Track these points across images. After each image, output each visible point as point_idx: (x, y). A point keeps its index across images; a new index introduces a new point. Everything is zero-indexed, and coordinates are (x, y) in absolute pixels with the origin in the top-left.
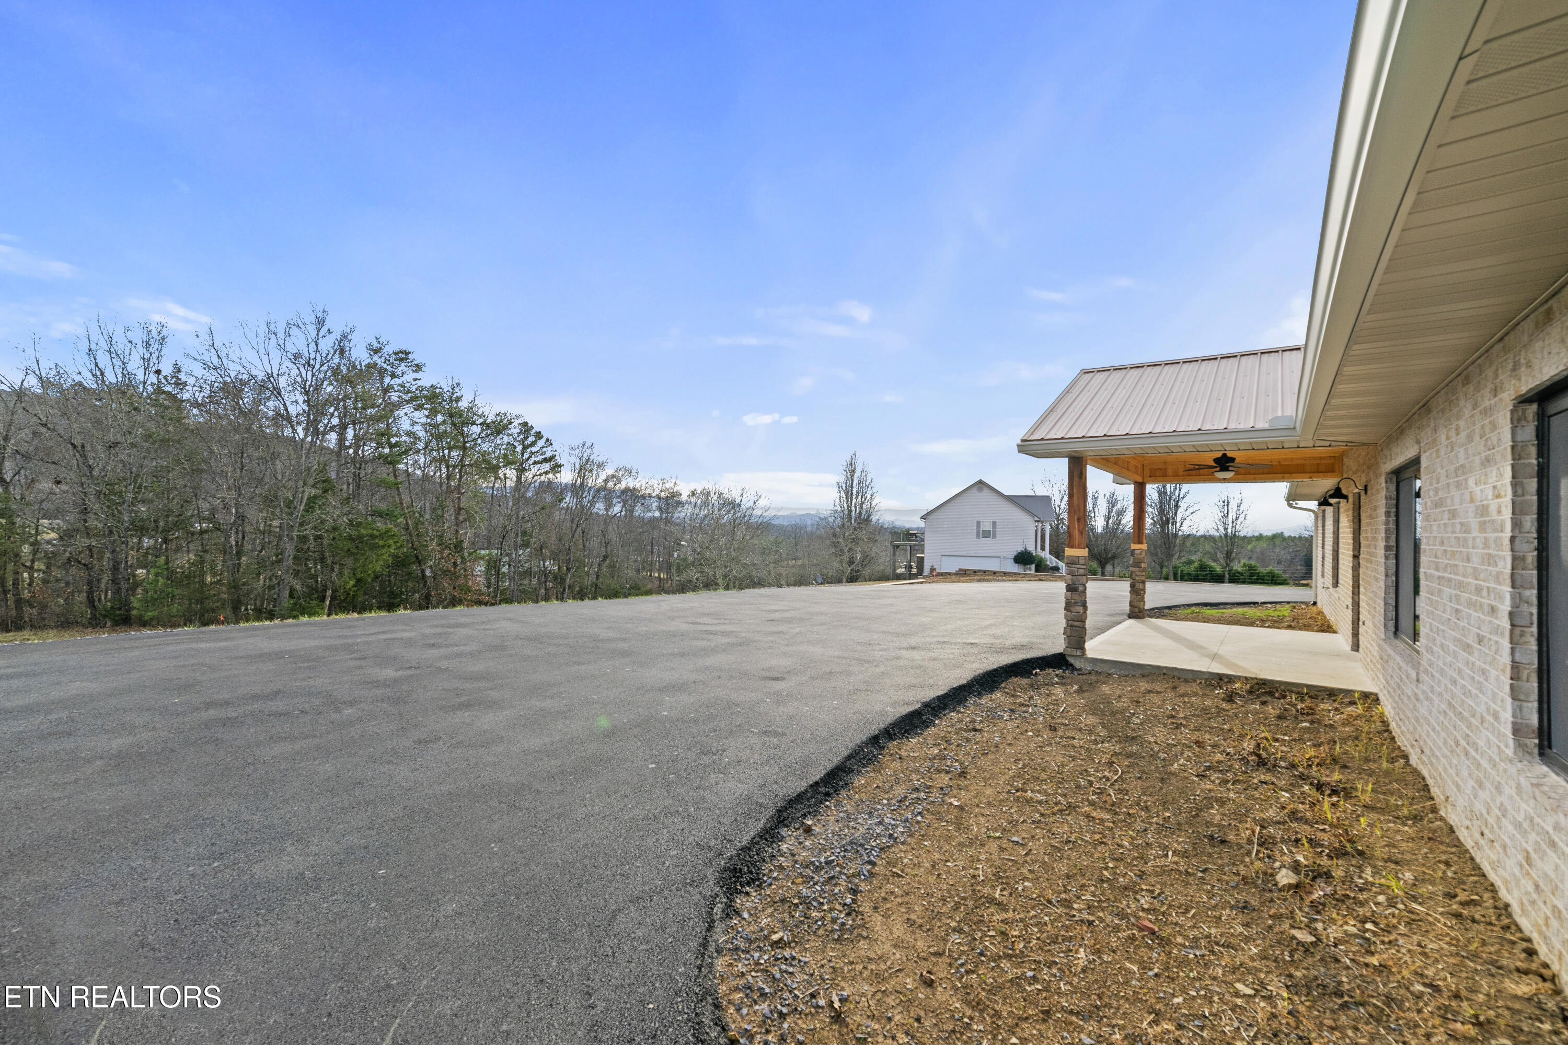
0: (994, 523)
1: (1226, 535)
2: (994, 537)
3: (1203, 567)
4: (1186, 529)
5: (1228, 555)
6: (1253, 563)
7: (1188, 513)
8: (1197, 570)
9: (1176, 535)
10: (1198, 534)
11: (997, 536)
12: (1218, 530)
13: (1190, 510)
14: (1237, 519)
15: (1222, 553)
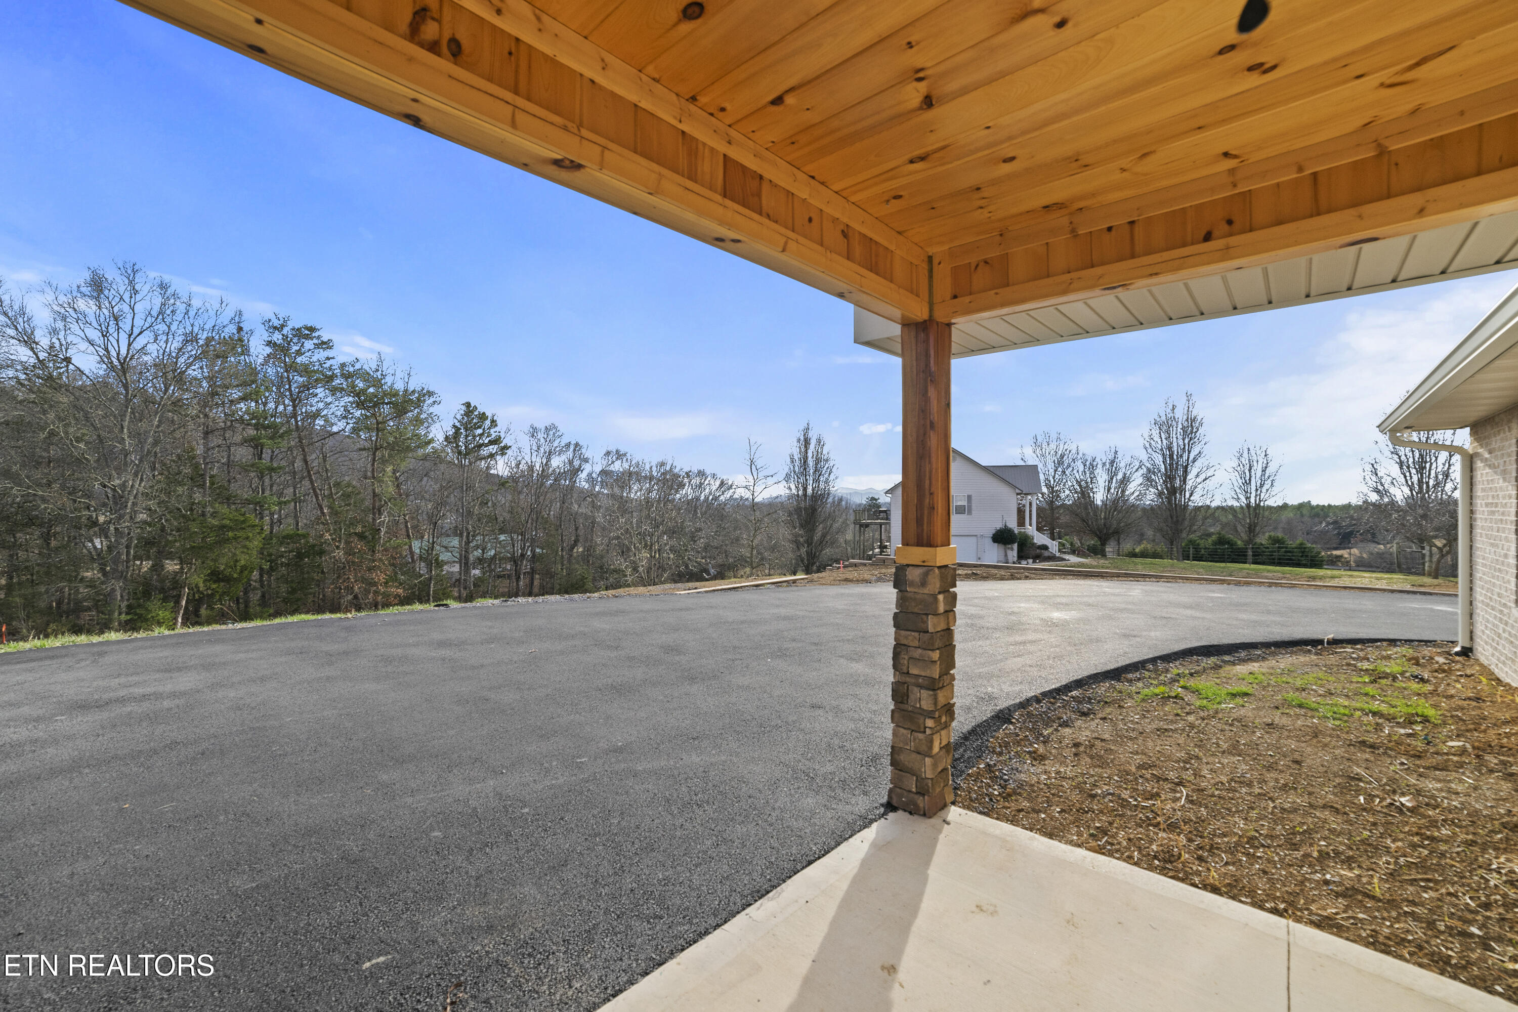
0: (969, 497)
1: (1248, 505)
2: (970, 513)
3: (1221, 541)
4: (1197, 500)
5: (1251, 529)
6: (1280, 535)
7: (1199, 480)
8: (1215, 543)
9: (1186, 506)
10: (1213, 505)
11: (973, 512)
12: (1238, 499)
13: (1202, 477)
14: (1262, 486)
15: (1243, 526)
